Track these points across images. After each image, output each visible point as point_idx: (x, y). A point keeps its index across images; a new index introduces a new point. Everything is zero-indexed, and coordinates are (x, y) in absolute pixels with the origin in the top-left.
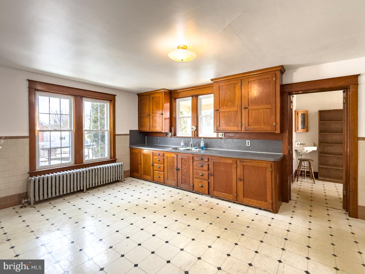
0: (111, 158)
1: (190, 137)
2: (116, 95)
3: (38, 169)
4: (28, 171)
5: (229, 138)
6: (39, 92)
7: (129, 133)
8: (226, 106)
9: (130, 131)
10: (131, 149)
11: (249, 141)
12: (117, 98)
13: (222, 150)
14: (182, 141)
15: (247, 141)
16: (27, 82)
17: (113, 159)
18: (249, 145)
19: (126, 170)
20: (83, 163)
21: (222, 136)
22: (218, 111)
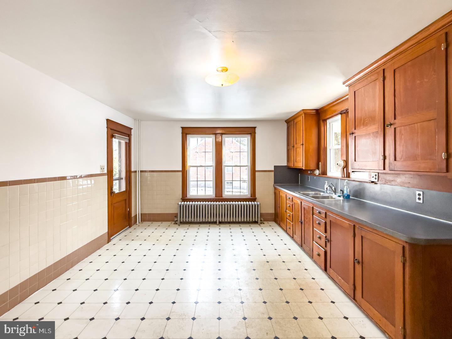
0: (251, 197)
1: (337, 179)
2: (255, 128)
3: (189, 196)
4: (181, 197)
5: (385, 184)
6: (190, 135)
7: (273, 170)
8: (363, 124)
9: (275, 167)
10: (275, 189)
11: (421, 193)
12: (257, 131)
13: (375, 205)
14: (326, 183)
15: (418, 192)
16: (181, 129)
17: (253, 198)
18: (421, 201)
19: (269, 212)
20: (222, 197)
21: (376, 178)
22: (354, 135)
